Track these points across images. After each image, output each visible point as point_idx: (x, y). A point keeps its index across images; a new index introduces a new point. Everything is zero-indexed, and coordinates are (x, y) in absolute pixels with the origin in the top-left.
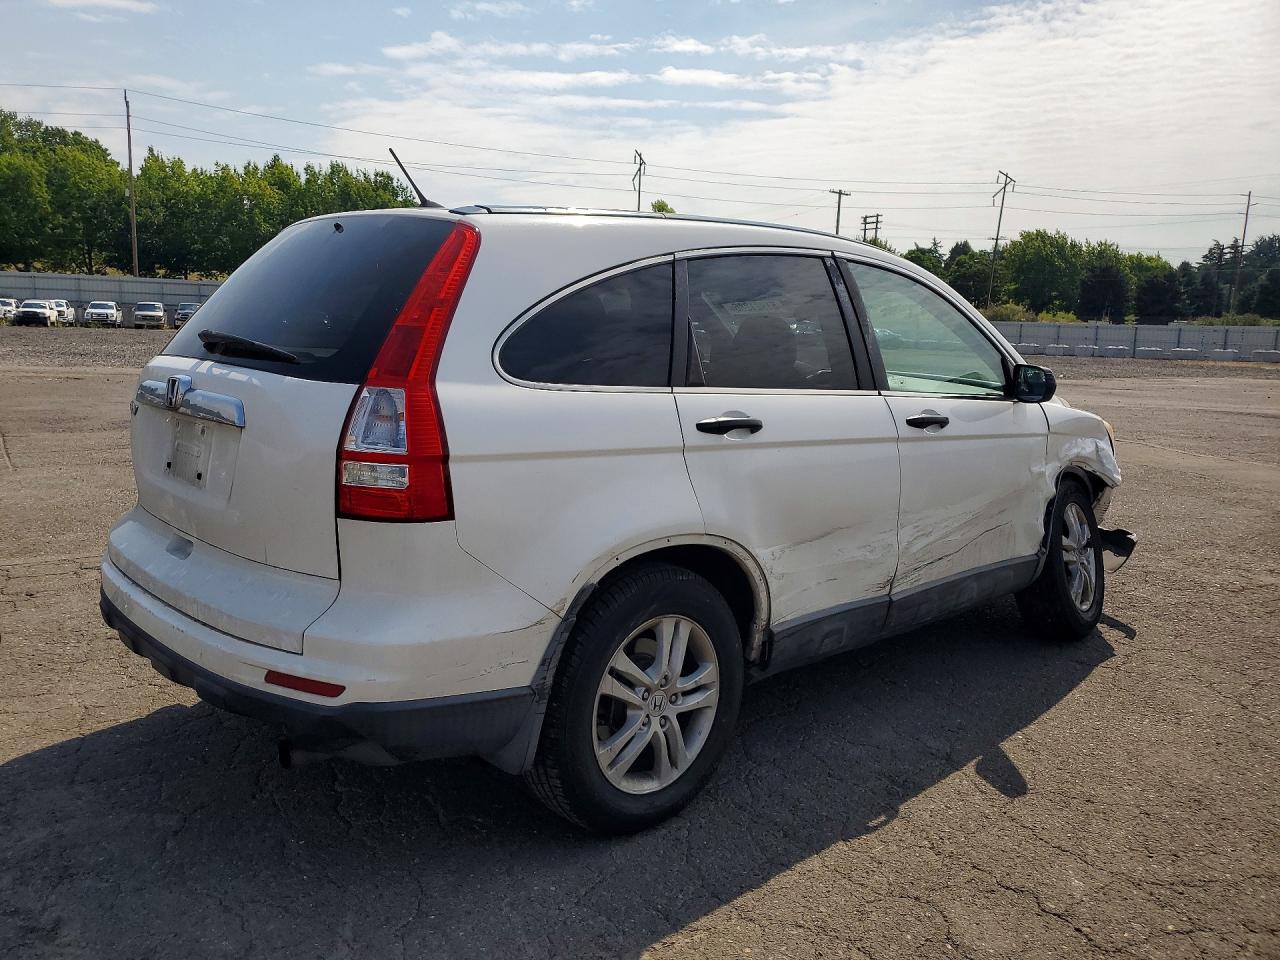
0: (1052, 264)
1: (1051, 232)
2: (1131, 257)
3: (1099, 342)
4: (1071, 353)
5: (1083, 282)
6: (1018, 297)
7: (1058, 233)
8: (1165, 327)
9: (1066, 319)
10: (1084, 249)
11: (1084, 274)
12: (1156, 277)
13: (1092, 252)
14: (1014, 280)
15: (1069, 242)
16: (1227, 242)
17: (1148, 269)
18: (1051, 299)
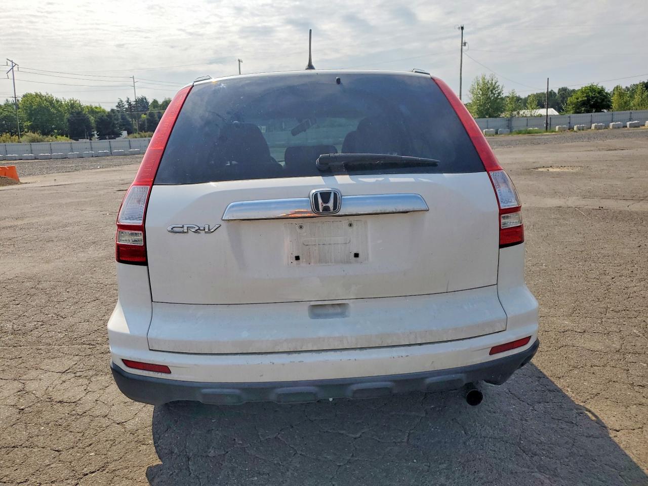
0: (49, 110)
1: (44, 94)
2: (87, 107)
3: (93, 149)
4: (80, 156)
5: (69, 120)
6: (33, 129)
7: (47, 94)
8: (114, 140)
9: (63, 139)
10: (63, 103)
11: (67, 116)
12: (103, 116)
13: (67, 105)
14: (29, 120)
15: (55, 99)
16: (124, 100)
17: (97, 113)
18: (52, 130)
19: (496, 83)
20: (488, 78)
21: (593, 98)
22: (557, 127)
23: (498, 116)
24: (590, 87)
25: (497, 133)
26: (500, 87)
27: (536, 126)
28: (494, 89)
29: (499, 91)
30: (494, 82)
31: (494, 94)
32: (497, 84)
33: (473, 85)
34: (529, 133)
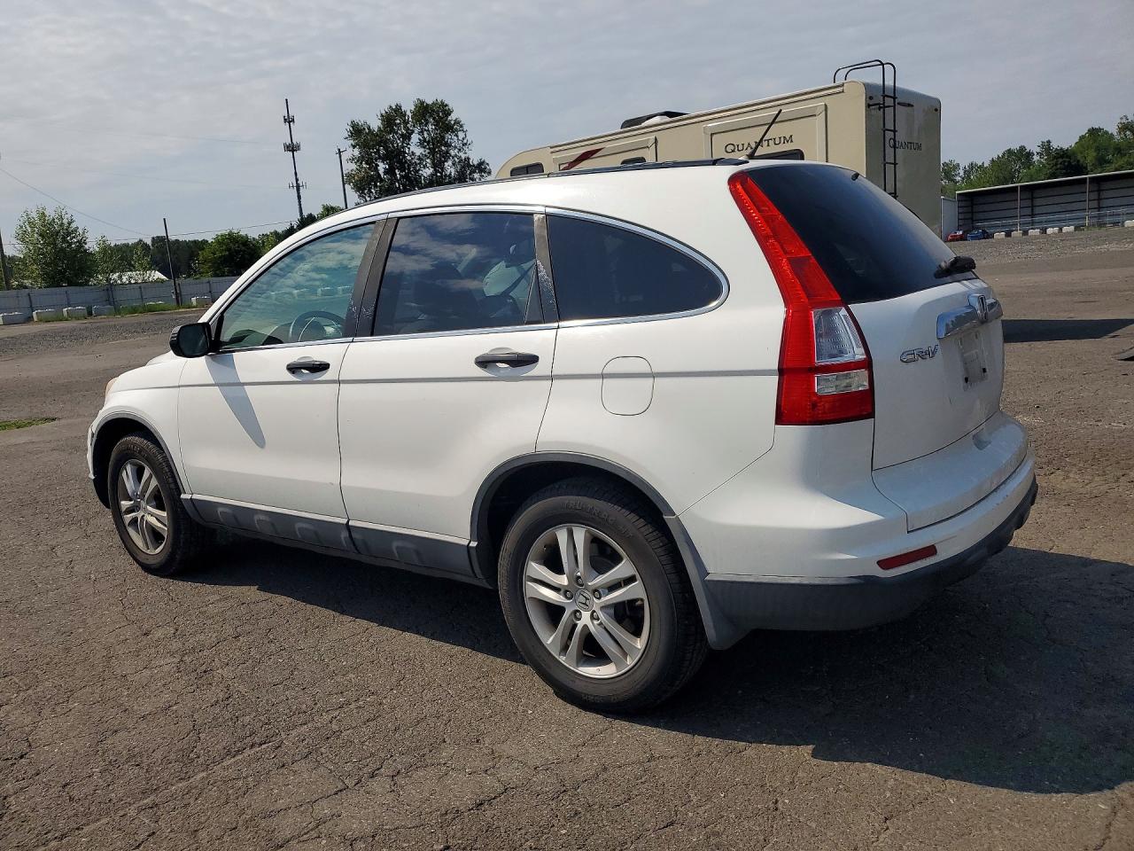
19: (69, 224)
20: (51, 213)
21: (238, 252)
22: (194, 299)
23: (86, 283)
24: (229, 234)
25: (90, 314)
26: (80, 231)
27: (160, 298)
28: (69, 234)
29: (79, 238)
30: (65, 221)
31: (70, 244)
32: (73, 225)
33: (22, 227)
34: (151, 310)
